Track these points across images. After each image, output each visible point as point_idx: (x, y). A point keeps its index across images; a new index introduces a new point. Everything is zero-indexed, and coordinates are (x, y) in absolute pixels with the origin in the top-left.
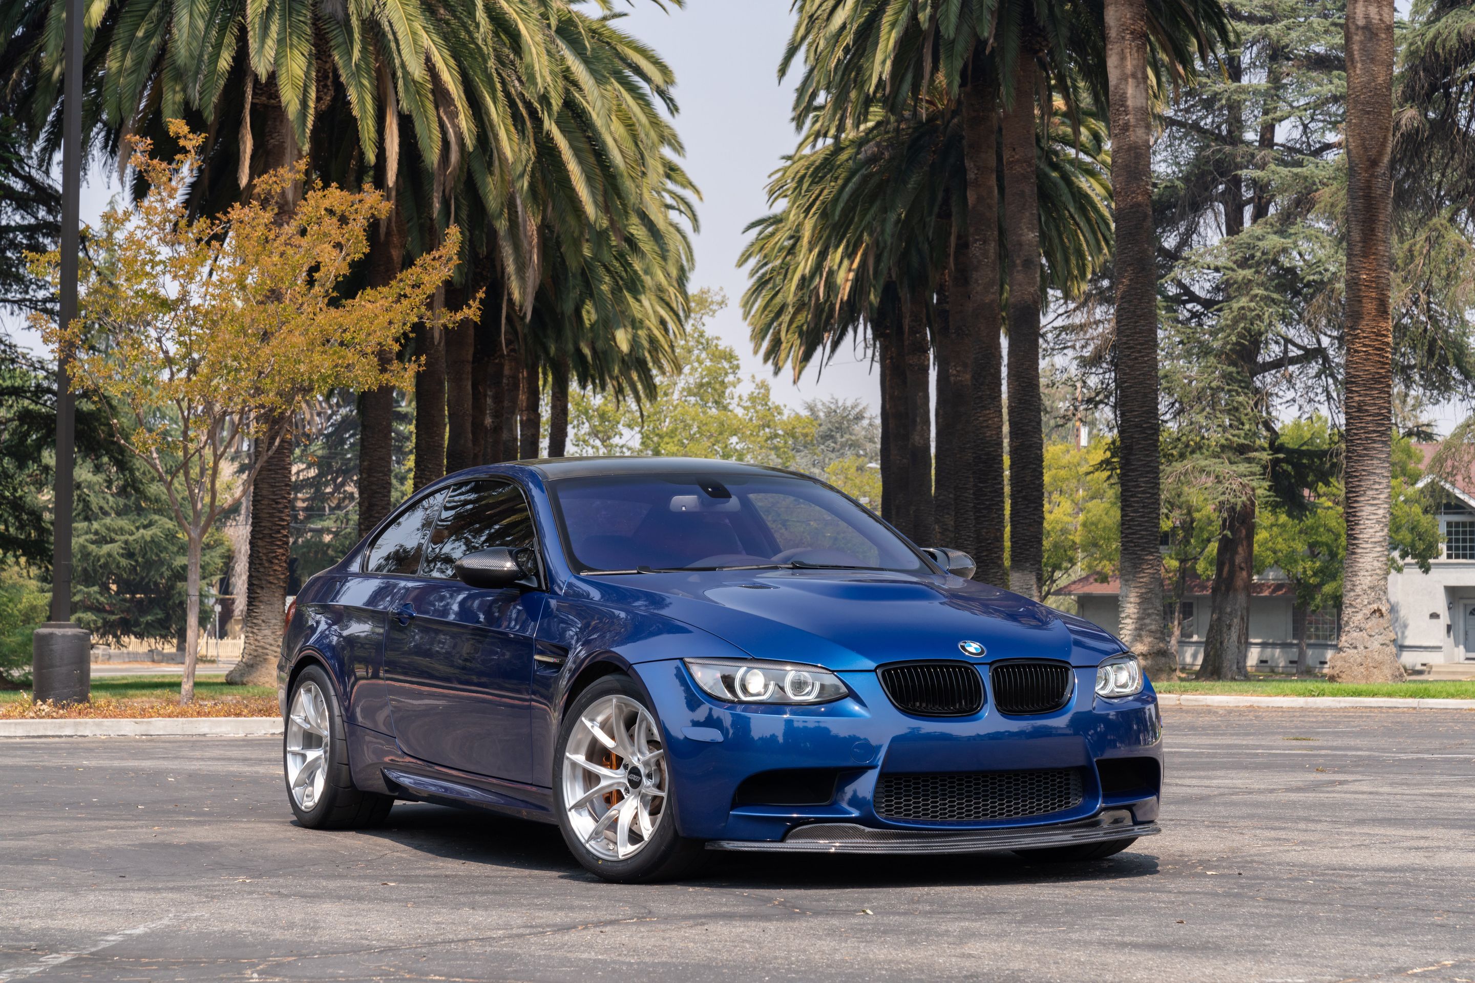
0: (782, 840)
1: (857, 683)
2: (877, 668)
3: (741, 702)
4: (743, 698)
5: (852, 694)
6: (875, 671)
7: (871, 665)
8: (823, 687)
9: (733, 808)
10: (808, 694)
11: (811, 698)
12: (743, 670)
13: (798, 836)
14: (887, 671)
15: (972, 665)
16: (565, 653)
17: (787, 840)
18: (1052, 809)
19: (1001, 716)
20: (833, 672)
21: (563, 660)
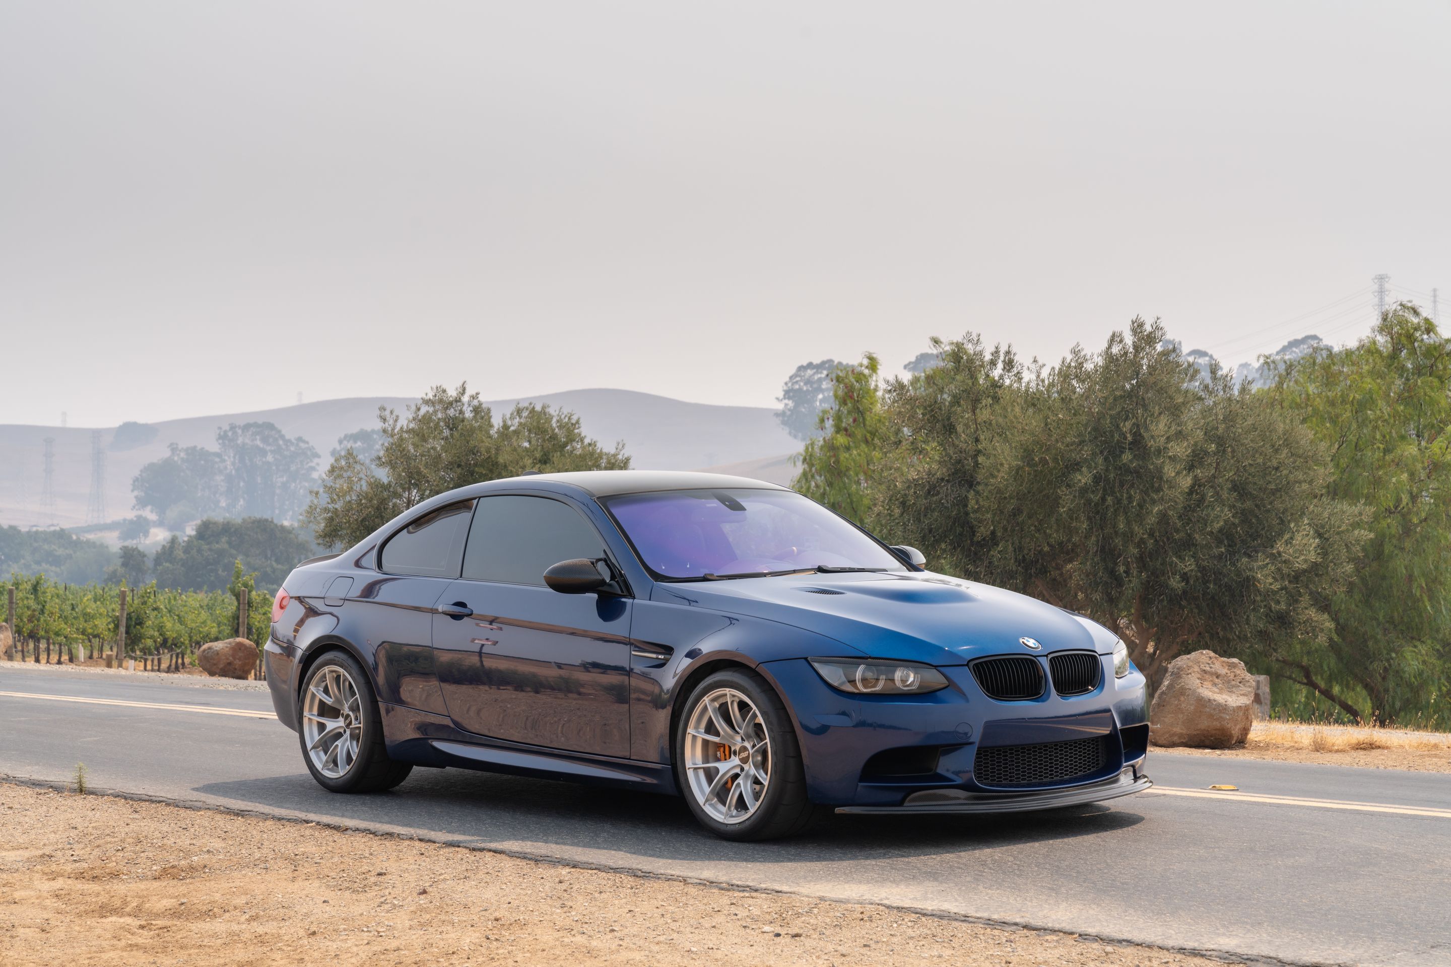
0: (902, 804)
2: (968, 662)
4: (862, 689)
5: (953, 685)
9: (861, 780)
10: (911, 685)
11: (914, 688)
12: (862, 667)
13: (915, 801)
14: (976, 665)
15: (1035, 657)
16: (669, 650)
17: (905, 805)
18: (1089, 769)
19: (1059, 698)
20: (936, 667)
21: (667, 657)
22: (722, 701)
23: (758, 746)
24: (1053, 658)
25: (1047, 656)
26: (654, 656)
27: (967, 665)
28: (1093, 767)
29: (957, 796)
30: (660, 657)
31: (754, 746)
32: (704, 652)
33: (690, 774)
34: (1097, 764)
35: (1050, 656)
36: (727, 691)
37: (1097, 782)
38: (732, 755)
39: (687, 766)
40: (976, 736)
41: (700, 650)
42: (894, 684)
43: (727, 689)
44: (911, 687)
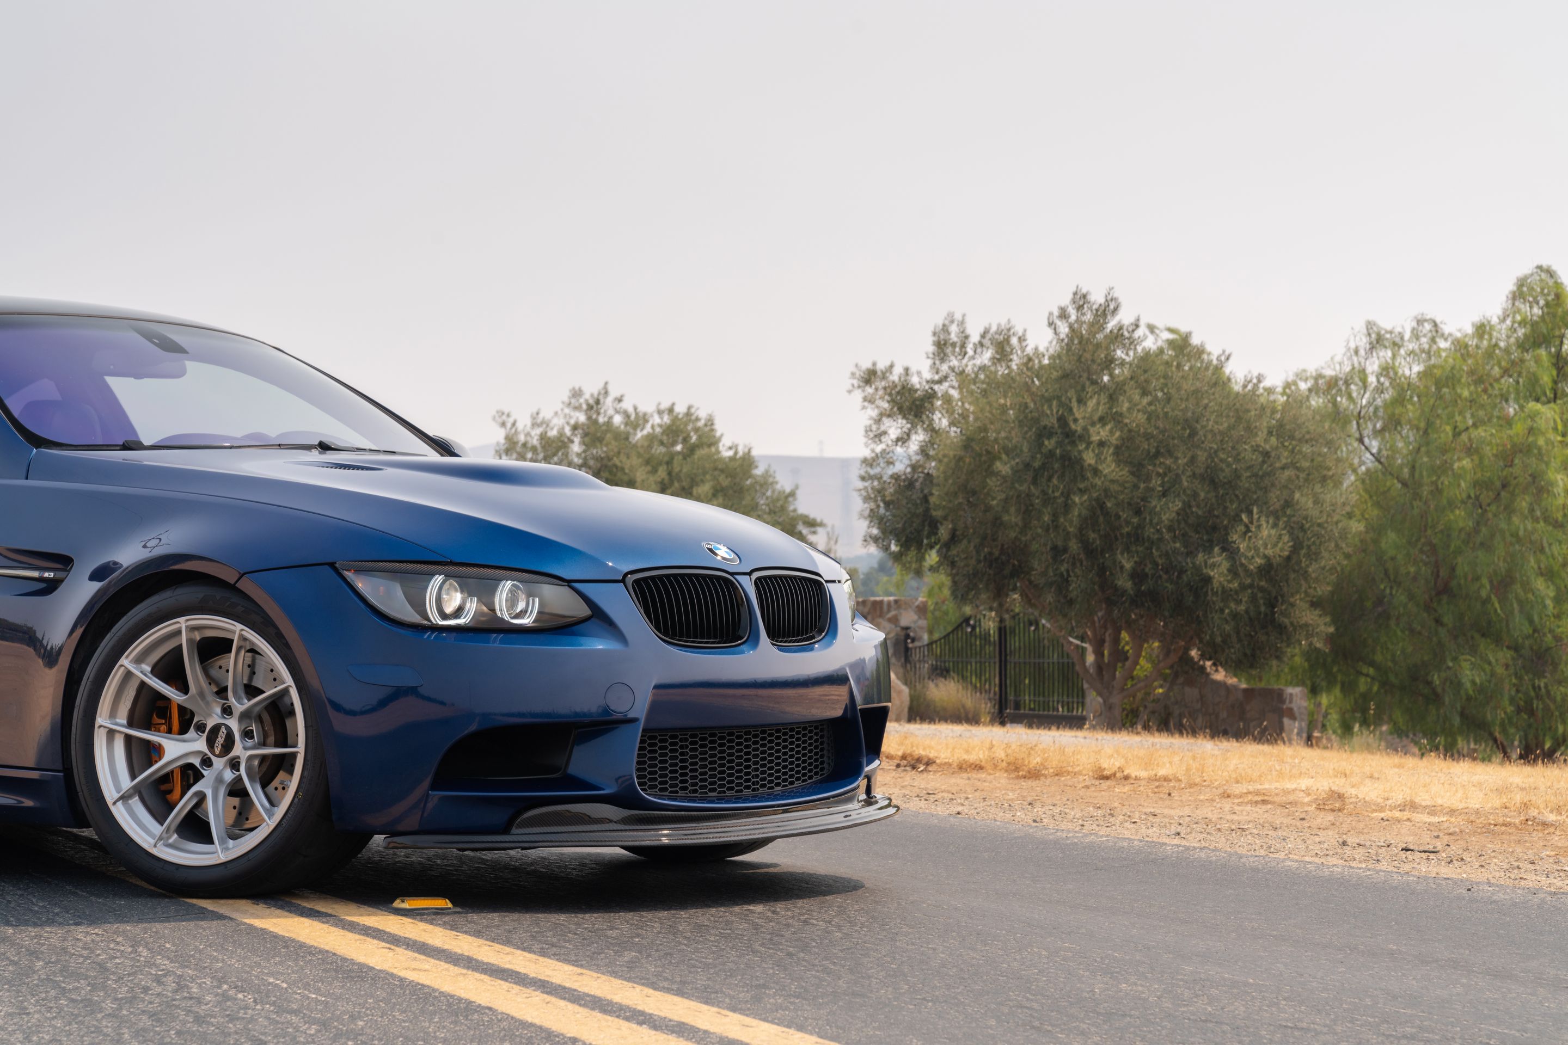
0: (506, 829)
1: (606, 598)
2: (625, 576)
3: (435, 628)
4: (437, 621)
5: (599, 614)
8: (542, 606)
9: (435, 786)
10: (520, 615)
11: (526, 621)
12: (439, 579)
14: (637, 582)
15: (732, 574)
16: (65, 562)
17: (514, 831)
18: (810, 777)
19: (774, 649)
20: (569, 583)
21: (60, 575)
24: (759, 579)
25: (750, 574)
26: (35, 574)
27: (623, 581)
28: (816, 773)
29: (605, 815)
30: (46, 575)
32: (125, 565)
34: (822, 769)
35: (756, 575)
37: (828, 798)
40: (640, 709)
41: (115, 563)
42: (493, 610)
43: (182, 620)
44: (523, 618)
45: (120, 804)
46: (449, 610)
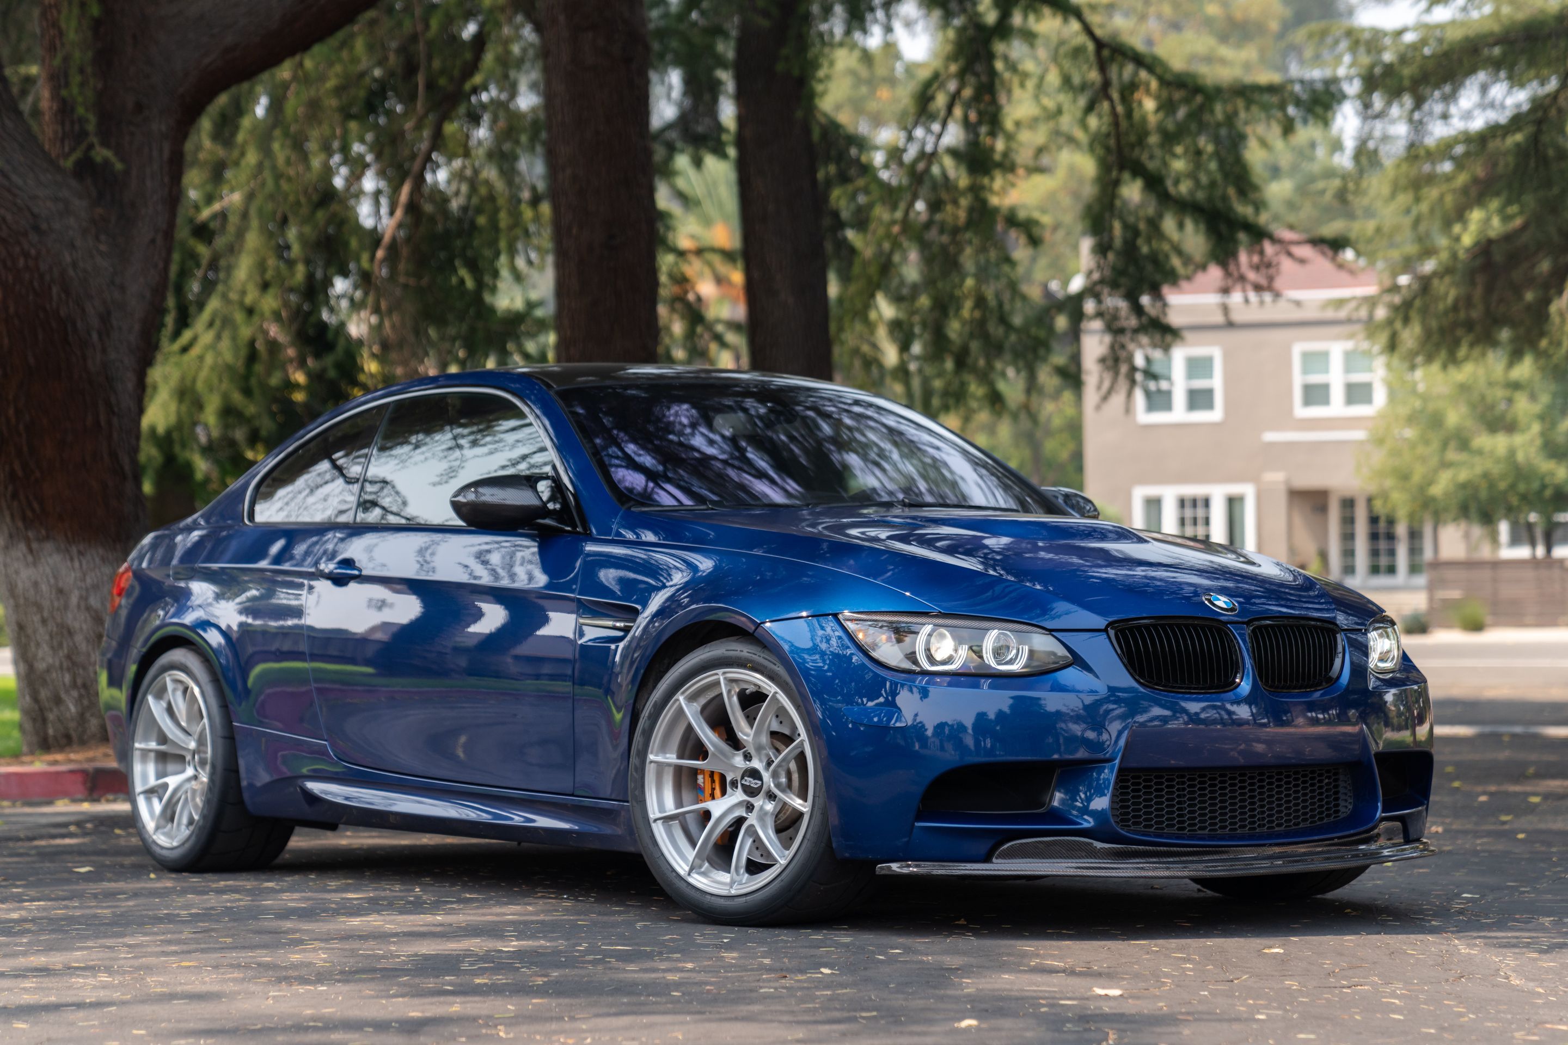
0: (987, 859)
1: (1084, 645)
2: (1107, 626)
3: (925, 673)
4: (927, 666)
5: (1077, 660)
6: (1105, 630)
7: (1101, 622)
8: (1031, 652)
9: (919, 818)
10: (1011, 662)
11: (1016, 667)
12: (928, 628)
13: (1011, 855)
14: (1118, 632)
15: (1225, 623)
17: (996, 860)
18: (1320, 819)
19: (1266, 694)
20: (1051, 631)
22: (710, 695)
23: (776, 762)
25: (1248, 623)
26: (610, 623)
28: (1328, 816)
31: (769, 763)
33: (659, 830)
35: (1255, 624)
36: (720, 675)
37: (1333, 839)
38: (728, 788)
39: (652, 816)
40: (1115, 749)
42: (981, 657)
43: (720, 671)
44: (1012, 664)
45: (660, 822)
46: (939, 656)
